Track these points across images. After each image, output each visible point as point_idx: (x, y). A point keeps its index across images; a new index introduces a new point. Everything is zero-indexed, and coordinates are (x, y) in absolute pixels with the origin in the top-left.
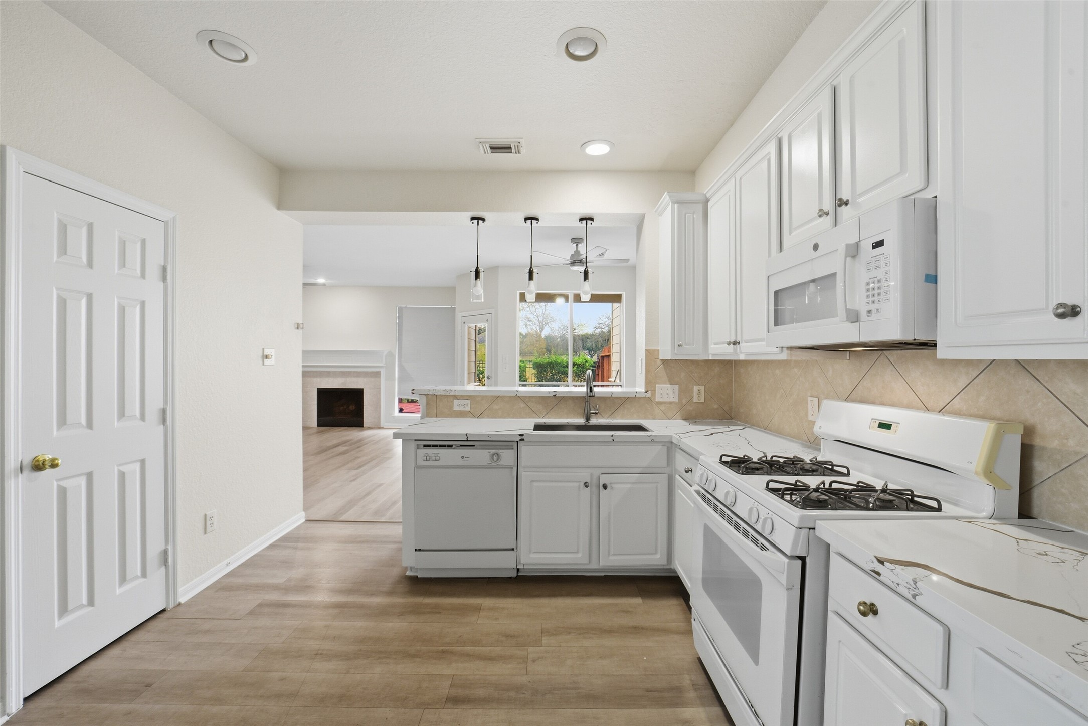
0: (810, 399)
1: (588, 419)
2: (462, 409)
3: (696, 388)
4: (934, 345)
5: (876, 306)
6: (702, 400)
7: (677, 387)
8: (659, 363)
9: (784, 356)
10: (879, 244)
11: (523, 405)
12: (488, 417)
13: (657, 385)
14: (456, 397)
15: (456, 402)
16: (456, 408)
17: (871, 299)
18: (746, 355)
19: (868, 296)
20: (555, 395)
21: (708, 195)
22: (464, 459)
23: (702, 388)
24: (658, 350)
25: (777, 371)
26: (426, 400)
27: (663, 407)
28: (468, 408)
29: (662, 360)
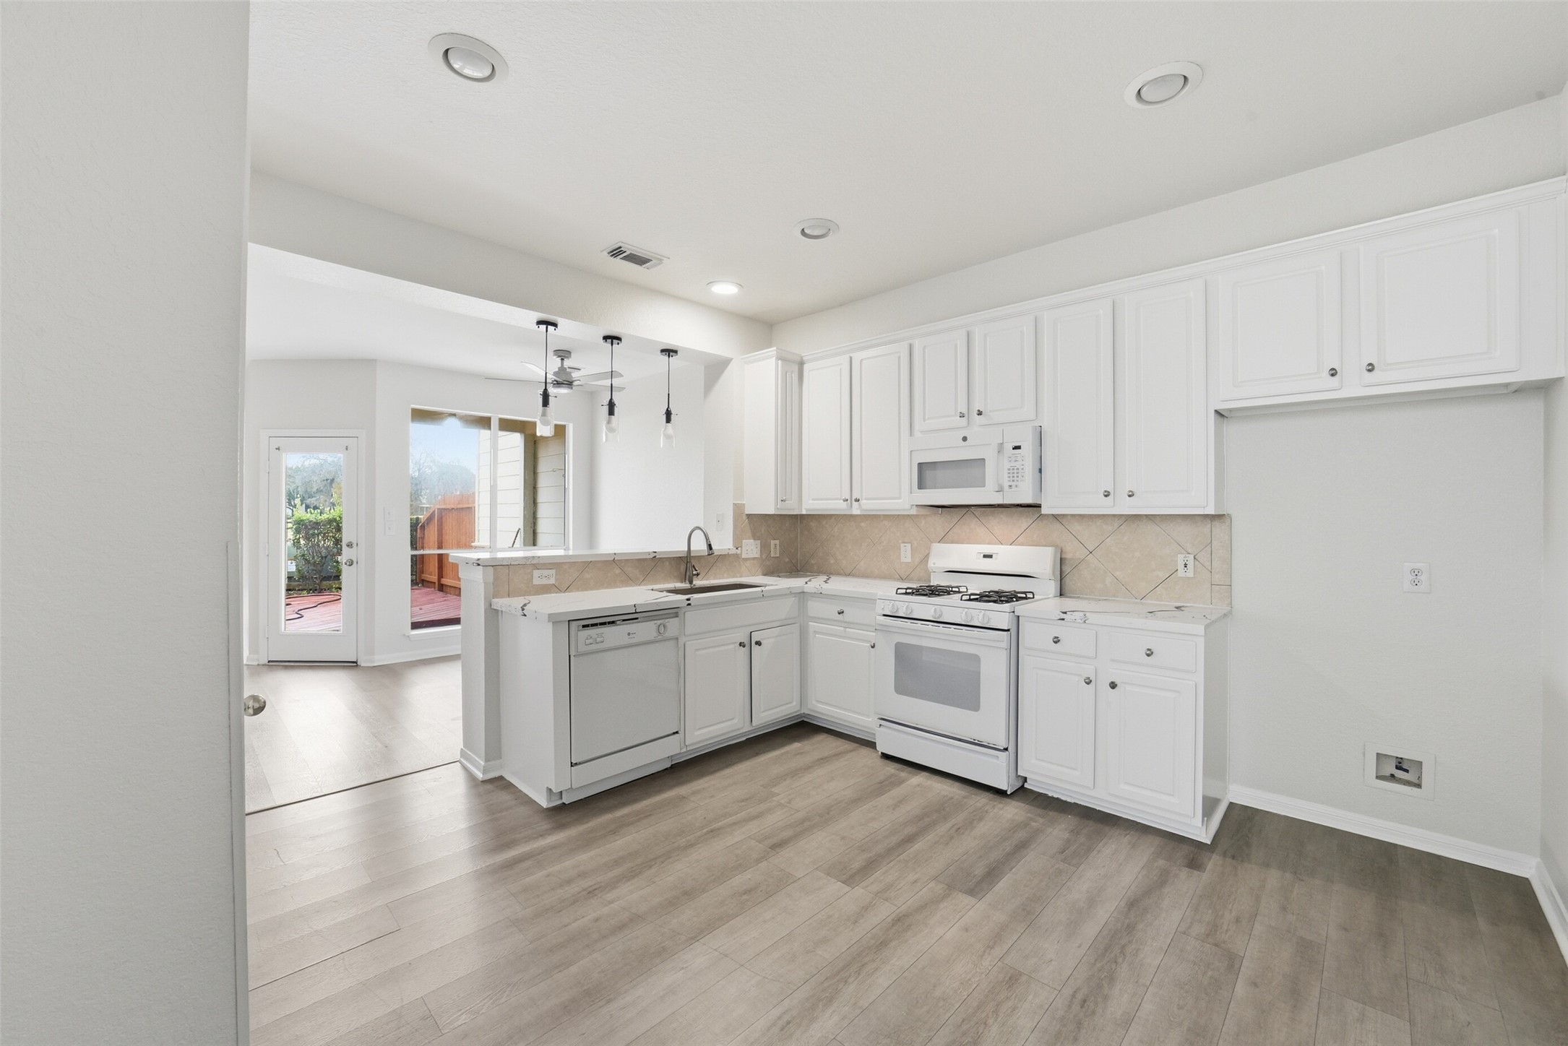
0: (902, 545)
1: (691, 582)
2: (545, 581)
3: (773, 542)
4: (1039, 506)
5: (1017, 483)
6: (778, 555)
7: (758, 542)
8: (745, 517)
9: (914, 512)
10: (1017, 448)
11: (618, 571)
12: (578, 590)
13: (744, 541)
14: (536, 567)
15: (536, 573)
16: (536, 581)
17: (1011, 479)
18: (807, 510)
19: (1009, 477)
20: (655, 557)
21: (804, 358)
22: (631, 636)
23: (777, 542)
24: (744, 504)
25: (863, 524)
26: (494, 574)
27: (748, 563)
28: (552, 581)
29: (747, 515)
